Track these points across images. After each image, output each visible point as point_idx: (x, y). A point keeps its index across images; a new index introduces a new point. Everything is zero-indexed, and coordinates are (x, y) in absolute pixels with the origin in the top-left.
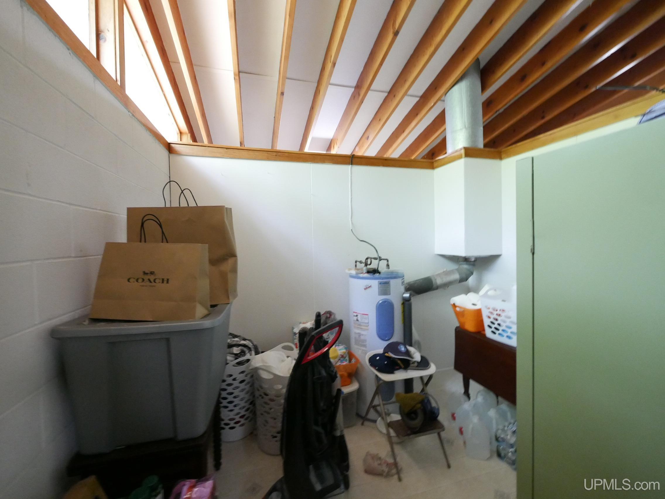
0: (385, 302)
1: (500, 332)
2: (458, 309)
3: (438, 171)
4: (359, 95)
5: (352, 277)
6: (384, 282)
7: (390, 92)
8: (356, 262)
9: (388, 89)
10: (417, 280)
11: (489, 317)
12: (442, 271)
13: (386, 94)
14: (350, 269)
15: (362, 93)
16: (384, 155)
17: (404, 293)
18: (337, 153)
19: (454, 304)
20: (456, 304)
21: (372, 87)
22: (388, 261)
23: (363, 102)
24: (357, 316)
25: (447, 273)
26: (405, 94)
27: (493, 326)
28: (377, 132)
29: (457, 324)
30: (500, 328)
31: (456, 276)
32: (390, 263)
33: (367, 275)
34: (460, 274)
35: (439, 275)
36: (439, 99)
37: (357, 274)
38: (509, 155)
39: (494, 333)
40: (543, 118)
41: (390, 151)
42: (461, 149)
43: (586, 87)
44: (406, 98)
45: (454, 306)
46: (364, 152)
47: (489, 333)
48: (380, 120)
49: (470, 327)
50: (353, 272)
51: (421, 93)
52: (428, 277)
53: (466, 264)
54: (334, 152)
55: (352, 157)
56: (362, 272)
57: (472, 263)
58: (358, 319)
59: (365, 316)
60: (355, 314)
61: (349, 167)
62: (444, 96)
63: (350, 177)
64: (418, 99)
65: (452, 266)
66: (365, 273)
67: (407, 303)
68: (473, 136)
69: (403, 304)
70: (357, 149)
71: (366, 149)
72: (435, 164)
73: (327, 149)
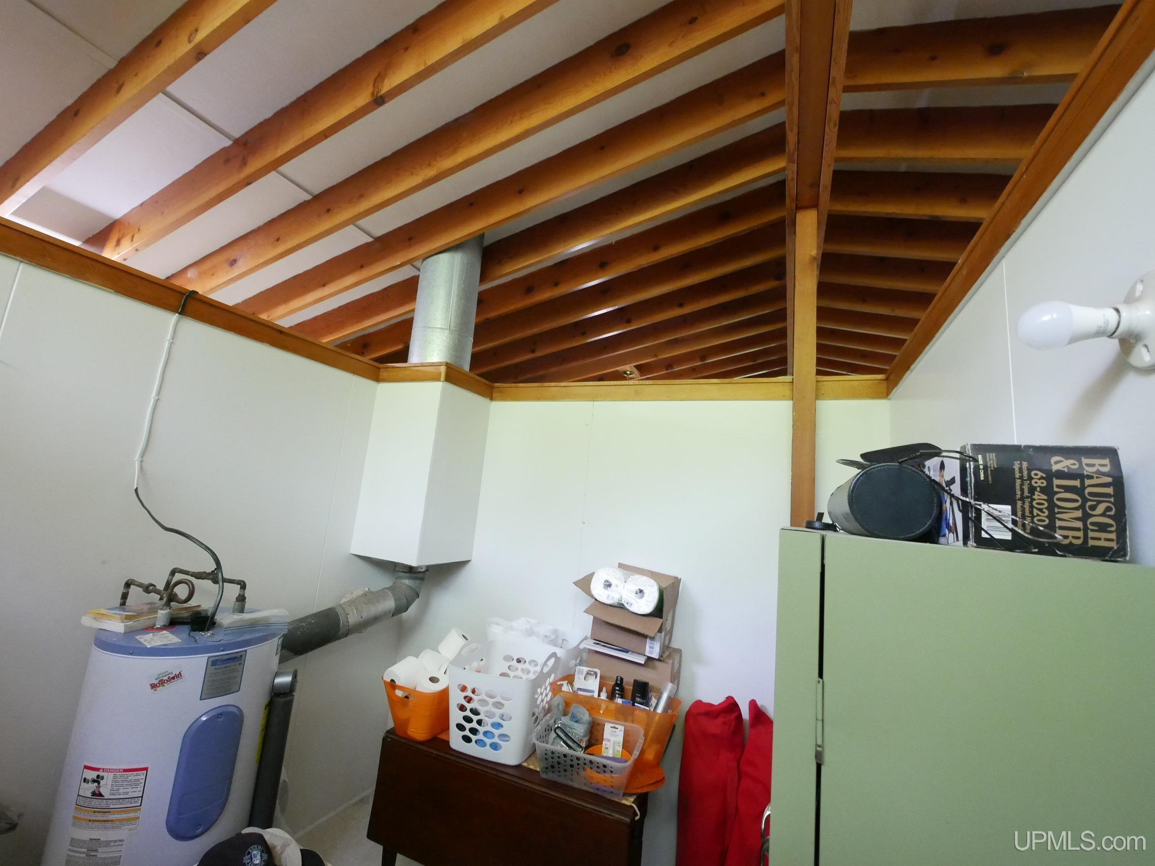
0: (220, 715)
1: (480, 736)
2: (399, 693)
3: (385, 389)
4: (244, 163)
5: (106, 643)
6: (226, 657)
7: (317, 198)
8: (128, 585)
9: (318, 189)
10: (302, 620)
11: (462, 708)
12: (359, 592)
13: (309, 197)
14: (99, 617)
15: (255, 165)
16: (261, 312)
17: (277, 674)
18: (125, 263)
19: (392, 681)
20: (398, 683)
21: (285, 168)
22: (243, 585)
23: (249, 184)
24: (97, 780)
25: (370, 597)
26: (352, 221)
27: (468, 726)
28: (262, 260)
29: (391, 725)
30: (481, 729)
31: (390, 604)
32: (247, 593)
33: (169, 638)
34: (395, 600)
35: (351, 603)
36: (410, 262)
37: (130, 633)
38: (504, 397)
39: (467, 739)
40: (533, 351)
41: (281, 310)
42: (440, 364)
43: (584, 334)
44: (351, 229)
45: (392, 685)
46: (213, 290)
47: (456, 741)
48: (278, 240)
49: (418, 731)
50: (116, 626)
51: (379, 232)
52: (329, 609)
53: (410, 578)
54: (112, 254)
55: (187, 297)
56: (150, 623)
57: (420, 575)
58: (102, 790)
59: (132, 776)
60: (92, 775)
61: (174, 317)
62: (421, 260)
63: (167, 344)
64: (370, 240)
65: (382, 581)
66: (164, 628)
67: (281, 700)
68: (457, 348)
69: (270, 706)
70: (191, 274)
71: (220, 285)
72: (383, 374)
73: (90, 238)
